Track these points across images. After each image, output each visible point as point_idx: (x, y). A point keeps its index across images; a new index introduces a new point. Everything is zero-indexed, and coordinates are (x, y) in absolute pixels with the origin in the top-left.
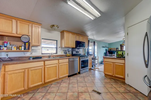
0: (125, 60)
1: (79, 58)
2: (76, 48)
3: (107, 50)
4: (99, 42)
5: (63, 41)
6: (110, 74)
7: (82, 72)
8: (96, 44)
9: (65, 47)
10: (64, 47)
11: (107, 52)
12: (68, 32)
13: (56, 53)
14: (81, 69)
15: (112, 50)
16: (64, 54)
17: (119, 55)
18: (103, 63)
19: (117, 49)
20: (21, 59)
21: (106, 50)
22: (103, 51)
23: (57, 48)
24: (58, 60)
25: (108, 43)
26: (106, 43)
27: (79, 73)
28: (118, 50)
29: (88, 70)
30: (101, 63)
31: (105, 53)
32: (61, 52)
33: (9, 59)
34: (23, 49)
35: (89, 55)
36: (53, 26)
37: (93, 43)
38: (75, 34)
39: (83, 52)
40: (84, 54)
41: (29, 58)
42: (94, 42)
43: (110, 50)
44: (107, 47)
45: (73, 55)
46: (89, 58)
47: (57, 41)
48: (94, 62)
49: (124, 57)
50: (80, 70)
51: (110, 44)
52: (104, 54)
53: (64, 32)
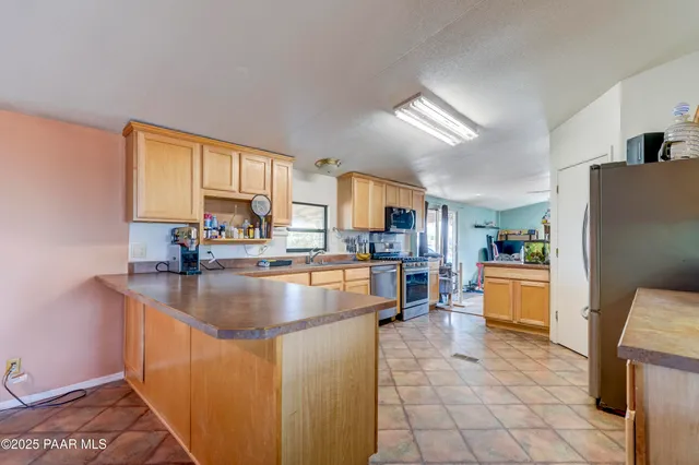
0: (549, 269)
1: (399, 268)
2: (387, 230)
3: (493, 240)
4: (462, 205)
5: (348, 210)
6: (505, 317)
7: (408, 314)
8: (451, 214)
9: (356, 230)
10: (351, 228)
11: (491, 247)
12: (364, 176)
13: (325, 249)
14: (406, 305)
15: (511, 238)
16: (348, 253)
17: (533, 255)
18: (477, 288)
19: (531, 233)
20: (239, 266)
21: (489, 238)
22: (479, 241)
23: (325, 231)
24: (344, 270)
25: (498, 212)
26: (490, 210)
27: (400, 317)
28: (534, 238)
29: (426, 308)
30: (471, 289)
31: (485, 251)
32: (337, 247)
33: (216, 266)
34: (258, 237)
35: (427, 256)
36: (325, 161)
37: (440, 210)
38: (382, 183)
39: (406, 248)
40: (411, 254)
41: (258, 263)
42: (445, 208)
43: (504, 239)
44: (493, 228)
45: (374, 256)
46: (432, 268)
47: (326, 207)
48: (445, 281)
49: (548, 263)
50: (402, 309)
51: (503, 214)
52: (482, 255)
53: (351, 177)
